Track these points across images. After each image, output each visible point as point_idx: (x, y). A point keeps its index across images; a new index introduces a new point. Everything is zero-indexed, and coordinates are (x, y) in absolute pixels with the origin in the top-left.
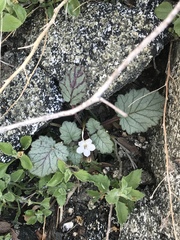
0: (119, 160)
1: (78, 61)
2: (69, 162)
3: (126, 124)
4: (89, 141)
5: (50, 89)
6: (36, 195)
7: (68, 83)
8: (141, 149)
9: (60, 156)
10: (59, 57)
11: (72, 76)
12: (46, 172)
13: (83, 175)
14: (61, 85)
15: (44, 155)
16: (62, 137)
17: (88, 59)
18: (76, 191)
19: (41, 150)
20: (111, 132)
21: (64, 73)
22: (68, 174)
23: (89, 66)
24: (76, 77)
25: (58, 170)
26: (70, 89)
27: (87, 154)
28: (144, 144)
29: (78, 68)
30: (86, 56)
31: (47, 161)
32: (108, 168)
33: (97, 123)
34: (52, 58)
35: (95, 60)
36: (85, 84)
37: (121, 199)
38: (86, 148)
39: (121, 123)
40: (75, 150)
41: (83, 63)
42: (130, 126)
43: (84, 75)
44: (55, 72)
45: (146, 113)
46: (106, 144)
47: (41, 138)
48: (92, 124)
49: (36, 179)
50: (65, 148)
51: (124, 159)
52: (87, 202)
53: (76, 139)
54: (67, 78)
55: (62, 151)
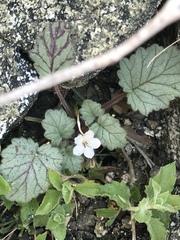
1: (52, 16)
5: (17, 65)
6: (18, 232)
7: (42, 50)
10: (22, 15)
11: (48, 38)
16: (47, 135)
17: (68, 10)
18: (74, 215)
19: (19, 160)
21: (34, 36)
23: (71, 19)
24: (54, 38)
25: (51, 187)
26: (48, 59)
28: (156, 132)
29: (55, 25)
30: (64, 6)
32: (112, 174)
33: (96, 106)
34: (12, 19)
35: (79, 9)
36: (70, 46)
38: (87, 145)
41: (61, 16)
42: (144, 103)
44: (19, 38)
45: (164, 79)
47: (15, 141)
48: (90, 108)
49: (16, 207)
52: (94, 227)
54: (41, 42)
55: (51, 156)
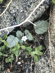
0: (35, 43)
1: (22, 11)
2: (19, 43)
3: (37, 31)
4: (25, 36)
6: (9, 54)
7: (18, 18)
8: (42, 40)
9: (16, 41)
10: (16, 10)
11: (20, 16)
12: (12, 46)
13: (23, 47)
14: (16, 19)
15: (11, 41)
16: (17, 35)
17: (25, 11)
19: (10, 39)
20: (32, 34)
21: (17, 15)
22: (19, 47)
23: (25, 13)
24: (21, 16)
25: (16, 46)
26: (19, 20)
27: (25, 41)
29: (22, 14)
31: (12, 43)
32: (31, 45)
33: (28, 31)
35: (27, 11)
36: (24, 18)
37: (35, 55)
38: (24, 39)
39: (35, 31)
40: (21, 39)
42: (38, 32)
43: (24, 16)
44: (14, 15)
45: (43, 28)
46: (31, 38)
47: (10, 36)
48: (26, 31)
49: (9, 49)
50: (18, 39)
51: (37, 42)
52: (25, 56)
53: (21, 36)
54: (18, 17)
